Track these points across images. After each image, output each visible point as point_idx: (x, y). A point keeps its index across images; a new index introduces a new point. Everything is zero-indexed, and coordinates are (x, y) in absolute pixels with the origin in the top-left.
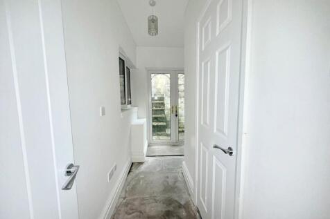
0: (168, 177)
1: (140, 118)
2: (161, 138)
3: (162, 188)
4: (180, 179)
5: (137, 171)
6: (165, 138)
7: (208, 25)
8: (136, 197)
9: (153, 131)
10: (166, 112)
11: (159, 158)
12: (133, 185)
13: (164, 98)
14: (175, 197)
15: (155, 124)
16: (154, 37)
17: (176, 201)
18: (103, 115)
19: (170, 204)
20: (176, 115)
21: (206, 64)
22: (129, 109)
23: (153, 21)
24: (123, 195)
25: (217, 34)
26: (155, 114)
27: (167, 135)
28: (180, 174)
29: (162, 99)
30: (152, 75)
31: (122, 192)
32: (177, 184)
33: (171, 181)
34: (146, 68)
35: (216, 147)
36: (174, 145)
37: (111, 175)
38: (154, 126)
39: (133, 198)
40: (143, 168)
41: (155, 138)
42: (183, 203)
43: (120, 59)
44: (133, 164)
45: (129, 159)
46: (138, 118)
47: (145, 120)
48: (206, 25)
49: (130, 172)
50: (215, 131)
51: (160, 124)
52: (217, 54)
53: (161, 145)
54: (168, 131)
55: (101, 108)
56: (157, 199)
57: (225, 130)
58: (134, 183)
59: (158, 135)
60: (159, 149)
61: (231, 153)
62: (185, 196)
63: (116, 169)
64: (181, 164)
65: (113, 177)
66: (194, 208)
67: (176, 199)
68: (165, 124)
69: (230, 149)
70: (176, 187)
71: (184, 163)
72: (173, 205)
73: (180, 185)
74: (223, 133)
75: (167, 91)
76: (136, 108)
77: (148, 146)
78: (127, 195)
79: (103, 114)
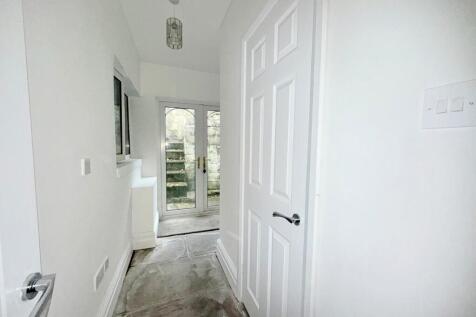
0: (195, 266)
1: (147, 177)
2: (179, 205)
3: (187, 285)
4: (213, 266)
5: (144, 264)
6: (187, 205)
7: (260, 47)
8: (144, 308)
9: (168, 196)
10: (187, 166)
11: (180, 238)
12: (138, 289)
13: (183, 145)
14: (209, 294)
15: (171, 185)
16: (175, 51)
17: (212, 300)
18: (86, 173)
19: (203, 307)
20: (204, 171)
21: (257, 100)
22: (128, 163)
23: (174, 27)
24: (121, 308)
25: (275, 61)
26: (170, 170)
27: (190, 201)
28: (214, 259)
29: (180, 146)
30: (167, 109)
31: (117, 304)
32: (211, 275)
33: (200, 271)
34: (157, 98)
35: (275, 215)
36: (201, 216)
37: (99, 279)
38: (168, 189)
39: (139, 310)
40: (153, 257)
41: (170, 206)
42: (221, 301)
43: (115, 78)
44: (134, 252)
45: (129, 246)
46: (143, 177)
47: (155, 179)
48: (257, 46)
49: (130, 267)
50: (272, 192)
51: (177, 184)
52: (275, 88)
53: (181, 217)
54: (190, 195)
55: (83, 161)
56: (181, 303)
57: (288, 191)
58: (139, 285)
59: (175, 202)
60: (178, 223)
61: (297, 222)
62: (224, 290)
63: (107, 266)
64: (215, 243)
65: (103, 281)
66: (238, 306)
67: (211, 297)
68: (185, 184)
69: (296, 216)
70: (210, 279)
71: (219, 241)
72: (207, 308)
73: (215, 275)
74: (284, 195)
75: (188, 135)
76: (140, 161)
77: (160, 221)
78: (128, 308)
79: (88, 171)
